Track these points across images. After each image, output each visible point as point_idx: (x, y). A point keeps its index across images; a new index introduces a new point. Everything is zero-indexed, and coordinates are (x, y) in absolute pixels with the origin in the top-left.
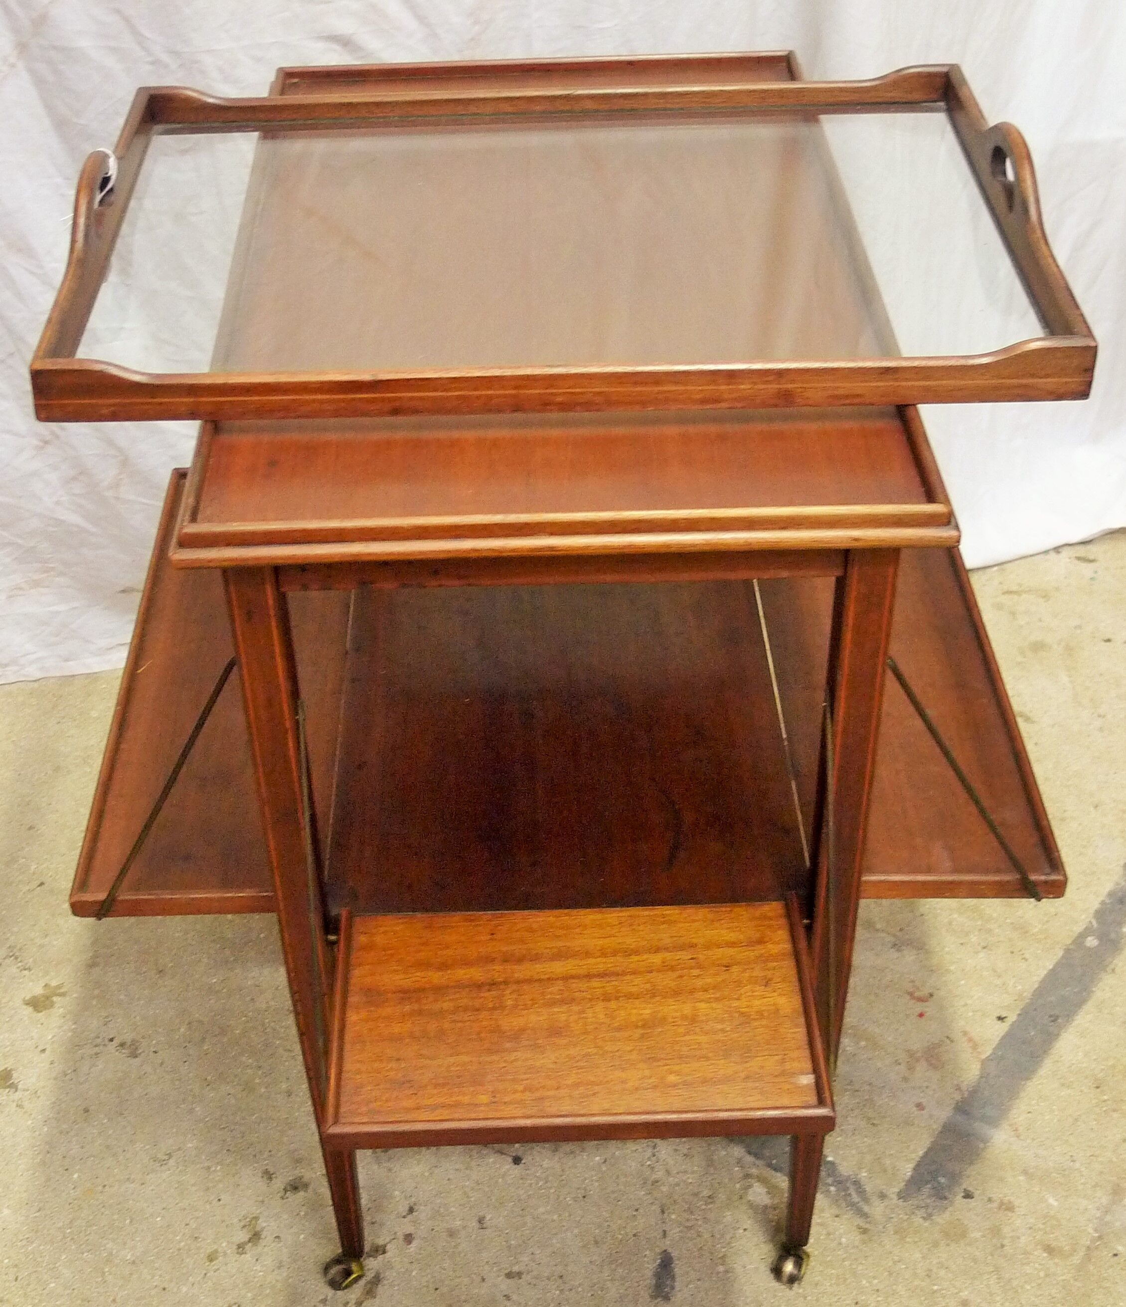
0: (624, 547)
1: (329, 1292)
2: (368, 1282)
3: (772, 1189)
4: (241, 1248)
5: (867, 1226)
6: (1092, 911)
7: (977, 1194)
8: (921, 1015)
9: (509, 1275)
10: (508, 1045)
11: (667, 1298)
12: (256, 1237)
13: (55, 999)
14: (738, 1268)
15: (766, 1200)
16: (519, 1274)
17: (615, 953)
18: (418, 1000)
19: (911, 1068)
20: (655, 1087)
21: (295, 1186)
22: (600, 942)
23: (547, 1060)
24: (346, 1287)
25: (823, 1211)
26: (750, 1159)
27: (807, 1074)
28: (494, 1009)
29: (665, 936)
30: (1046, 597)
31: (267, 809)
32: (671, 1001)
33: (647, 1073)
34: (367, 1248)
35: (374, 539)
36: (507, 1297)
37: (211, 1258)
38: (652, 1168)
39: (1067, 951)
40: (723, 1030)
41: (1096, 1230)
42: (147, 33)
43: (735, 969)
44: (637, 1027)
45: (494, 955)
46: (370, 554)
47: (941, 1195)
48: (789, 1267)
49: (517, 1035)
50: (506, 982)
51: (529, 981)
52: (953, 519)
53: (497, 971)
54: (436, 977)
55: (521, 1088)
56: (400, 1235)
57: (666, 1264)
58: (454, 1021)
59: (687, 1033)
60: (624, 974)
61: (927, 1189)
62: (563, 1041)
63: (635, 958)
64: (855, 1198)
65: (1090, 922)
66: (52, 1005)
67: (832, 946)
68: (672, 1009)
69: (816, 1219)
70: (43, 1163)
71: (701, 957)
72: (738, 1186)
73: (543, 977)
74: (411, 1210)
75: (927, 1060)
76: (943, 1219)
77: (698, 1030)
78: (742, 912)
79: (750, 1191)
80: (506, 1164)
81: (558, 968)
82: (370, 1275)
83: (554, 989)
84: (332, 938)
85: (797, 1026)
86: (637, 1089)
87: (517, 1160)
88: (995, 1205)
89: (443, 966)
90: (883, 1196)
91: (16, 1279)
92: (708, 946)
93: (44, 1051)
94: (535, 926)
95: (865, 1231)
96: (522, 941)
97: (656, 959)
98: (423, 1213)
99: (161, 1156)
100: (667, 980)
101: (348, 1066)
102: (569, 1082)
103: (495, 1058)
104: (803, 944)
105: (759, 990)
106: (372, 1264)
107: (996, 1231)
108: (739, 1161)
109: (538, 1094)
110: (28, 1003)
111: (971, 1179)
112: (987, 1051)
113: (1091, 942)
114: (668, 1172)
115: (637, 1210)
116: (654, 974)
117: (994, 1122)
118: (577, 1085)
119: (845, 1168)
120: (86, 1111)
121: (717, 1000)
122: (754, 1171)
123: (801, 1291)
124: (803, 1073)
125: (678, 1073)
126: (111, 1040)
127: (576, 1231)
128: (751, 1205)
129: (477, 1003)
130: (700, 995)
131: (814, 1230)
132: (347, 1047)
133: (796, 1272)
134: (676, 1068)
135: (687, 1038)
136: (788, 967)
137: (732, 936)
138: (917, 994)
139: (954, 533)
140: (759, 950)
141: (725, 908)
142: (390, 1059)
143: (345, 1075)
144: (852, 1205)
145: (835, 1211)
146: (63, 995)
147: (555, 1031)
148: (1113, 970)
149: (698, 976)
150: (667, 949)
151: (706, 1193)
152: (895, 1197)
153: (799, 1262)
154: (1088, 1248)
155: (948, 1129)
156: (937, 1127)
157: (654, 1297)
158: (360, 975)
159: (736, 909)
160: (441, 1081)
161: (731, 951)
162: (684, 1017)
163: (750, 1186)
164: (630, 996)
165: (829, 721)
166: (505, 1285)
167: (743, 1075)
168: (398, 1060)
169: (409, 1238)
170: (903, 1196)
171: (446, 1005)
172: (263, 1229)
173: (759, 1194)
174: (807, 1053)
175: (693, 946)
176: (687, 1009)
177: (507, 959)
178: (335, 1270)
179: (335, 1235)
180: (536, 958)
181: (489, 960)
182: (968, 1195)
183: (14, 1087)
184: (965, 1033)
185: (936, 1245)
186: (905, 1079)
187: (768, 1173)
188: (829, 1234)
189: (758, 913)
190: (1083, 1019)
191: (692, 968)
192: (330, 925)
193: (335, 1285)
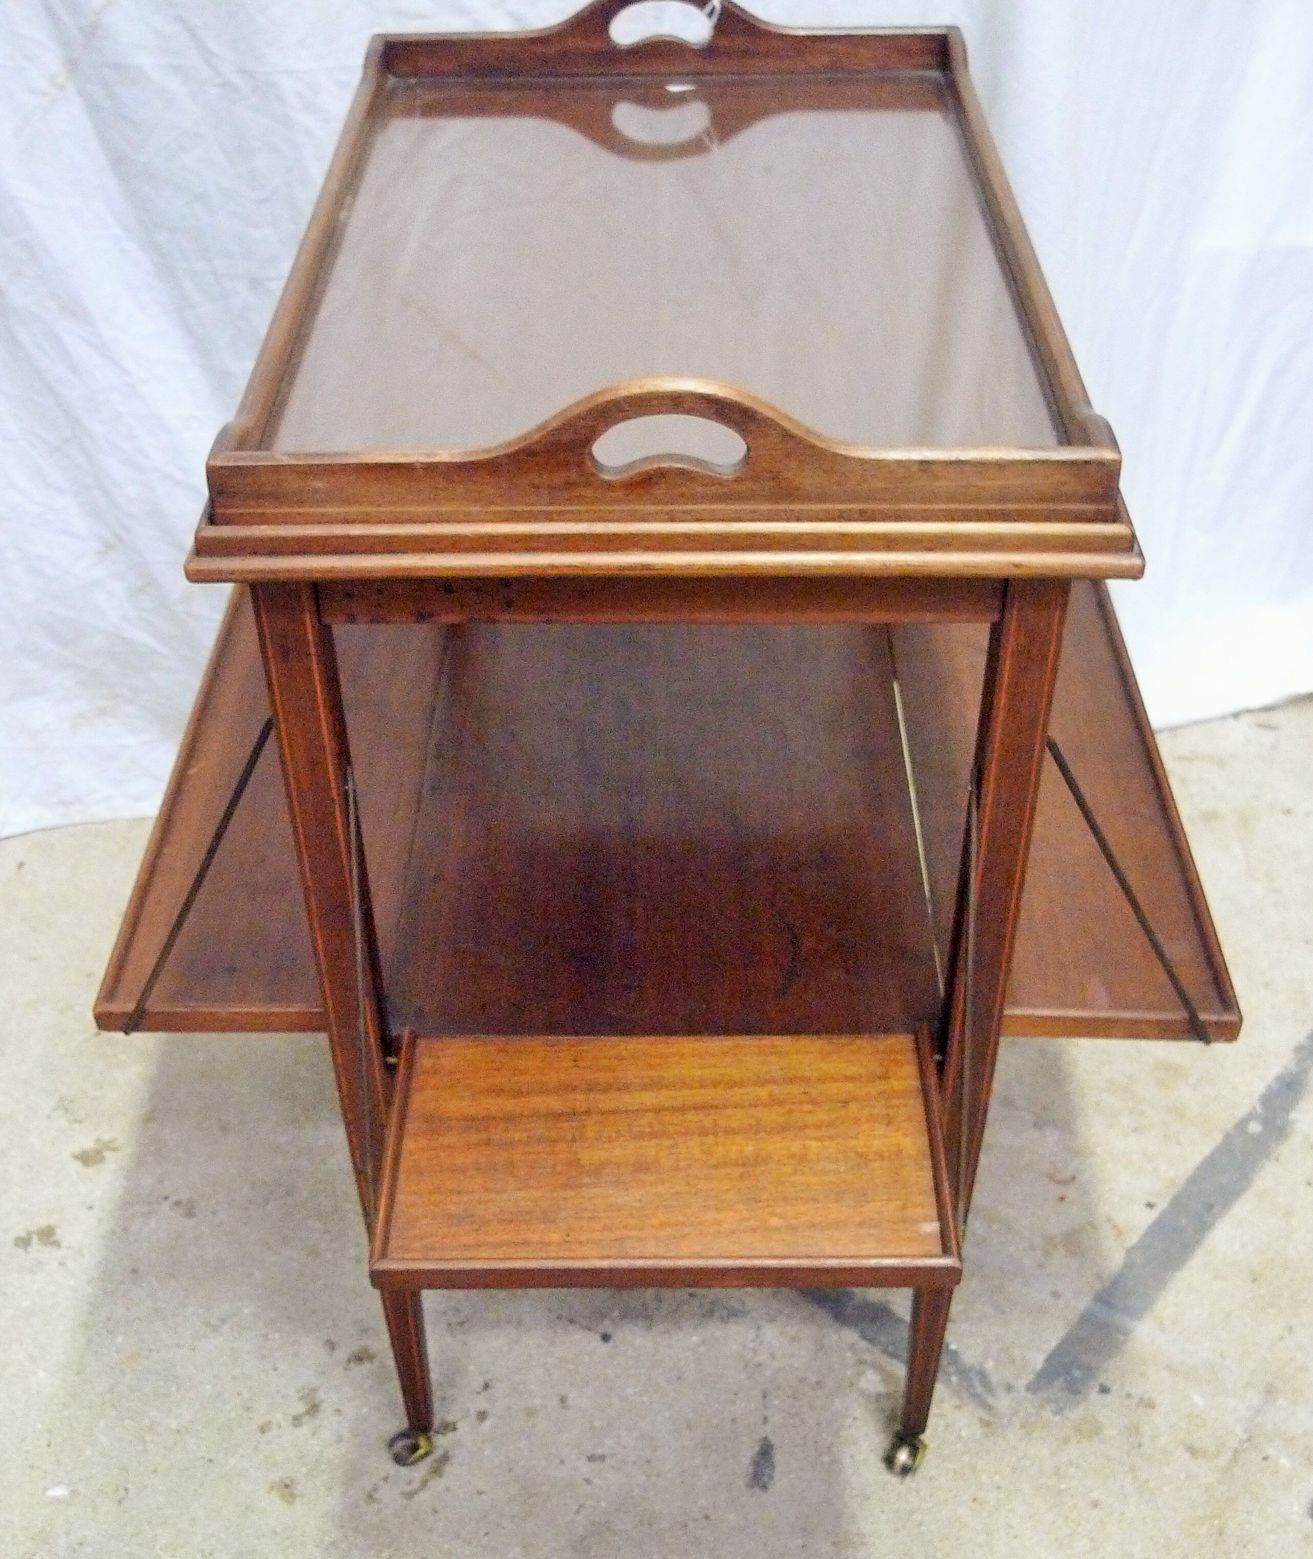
0: (735, 567)
1: (392, 1468)
2: (436, 1461)
3: (887, 1377)
4: (297, 1421)
5: (992, 1419)
6: (1257, 1095)
7: (1114, 1389)
8: (1062, 1199)
9: (591, 1458)
10: (586, 1180)
11: (764, 1487)
12: (314, 1409)
13: (107, 1154)
14: (846, 1459)
15: (881, 1389)
16: (602, 1458)
17: (716, 1085)
18: (486, 1129)
19: (1047, 1254)
20: (754, 1230)
21: (360, 1357)
22: (699, 1073)
23: (631, 1197)
24: (413, 1463)
25: (942, 1401)
26: (863, 1344)
27: (932, 1221)
28: (574, 1140)
29: (774, 1067)
30: (1221, 763)
31: (313, 899)
32: (777, 1138)
33: (746, 1214)
34: (436, 1423)
35: (431, 550)
36: (588, 1481)
37: (263, 1430)
38: (755, 1351)
39: (1228, 1137)
40: (837, 1172)
41: (1245, 1432)
42: (216, 49)
43: (853, 1106)
44: (737, 1165)
45: (575, 1083)
46: (426, 569)
47: (1075, 1389)
48: (903, 1456)
49: (598, 1170)
50: (588, 1112)
51: (614, 1112)
52: (1136, 546)
53: (579, 1100)
54: (509, 1105)
55: (598, 1227)
56: (473, 1413)
57: (765, 1452)
58: (525, 1153)
59: (795, 1172)
60: (725, 1107)
61: (1059, 1382)
62: (649, 1178)
63: (737, 1090)
64: (979, 1389)
65: (1254, 1108)
66: (102, 1159)
67: (966, 1089)
68: (776, 1146)
69: (934, 1410)
70: (85, 1325)
71: (814, 1092)
72: (849, 1373)
73: (630, 1108)
74: (486, 1386)
75: (1065, 1245)
76: (1076, 1414)
77: (807, 1169)
78: (863, 1043)
79: (863, 1379)
80: (594, 1341)
81: (649, 1098)
82: (438, 1453)
83: (644, 1121)
84: (392, 1060)
85: (921, 1169)
86: (734, 1232)
87: (606, 1338)
88: (1134, 1401)
89: (518, 1093)
90: (1009, 1388)
91: (49, 1445)
92: (822, 1080)
93: (91, 1208)
94: (624, 1053)
95: (987, 1424)
96: (611, 1070)
97: (763, 1093)
98: (499, 1390)
99: (214, 1321)
100: (772, 1116)
101: (400, 1197)
102: (656, 1222)
103: (569, 1193)
104: (933, 1080)
105: (881, 1129)
106: (442, 1441)
107: (1134, 1429)
108: (852, 1347)
109: (618, 1234)
110: (76, 1157)
111: (1110, 1372)
112: (1133, 1239)
113: (1255, 1127)
114: (773, 1356)
115: (736, 1394)
116: (759, 1109)
117: (1136, 1313)
118: (663, 1225)
119: (969, 1358)
120: (135, 1271)
121: (830, 1138)
122: (868, 1357)
123: (913, 1485)
124: (925, 1220)
125: (780, 1216)
126: (166, 1198)
127: (667, 1414)
128: (863, 1393)
129: (554, 1134)
130: (811, 1132)
131: (932, 1421)
132: (402, 1176)
133: (910, 1462)
134: (779, 1210)
135: (794, 1178)
136: (915, 1106)
137: (853, 1070)
138: (1059, 1177)
139: (1137, 561)
140: (881, 1086)
141: (844, 1040)
142: (451, 1192)
143: (397, 1208)
144: (975, 1396)
145: (955, 1401)
146: (115, 1150)
147: (642, 1166)
148: (1277, 1159)
149: (810, 1112)
150: (774, 1082)
151: (813, 1379)
152: (1023, 1390)
153: (915, 1450)
154: (1236, 1451)
155: (1086, 1320)
156: (1073, 1316)
157: (750, 1486)
158: (421, 1101)
159: (858, 1041)
160: (507, 1217)
161: (850, 1086)
162: (792, 1156)
163: (863, 1373)
164: (730, 1132)
165: (974, 810)
166: (586, 1468)
167: (858, 1220)
168: (460, 1193)
169: (482, 1416)
170: (1032, 1388)
171: (517, 1136)
172: (322, 1401)
173: (871, 1382)
174: (933, 1199)
175: (805, 1080)
176: (796, 1147)
177: (591, 1088)
178: (400, 1445)
179: (401, 1409)
180: (625, 1088)
181: (571, 1088)
182: (1104, 1390)
183: (57, 1244)
184: (1109, 1220)
185: (1066, 1441)
186: (1040, 1266)
187: (884, 1360)
188: (947, 1427)
189: (881, 1047)
190: (1242, 1208)
191: (801, 1103)
192: (389, 1045)
193: (399, 1460)
